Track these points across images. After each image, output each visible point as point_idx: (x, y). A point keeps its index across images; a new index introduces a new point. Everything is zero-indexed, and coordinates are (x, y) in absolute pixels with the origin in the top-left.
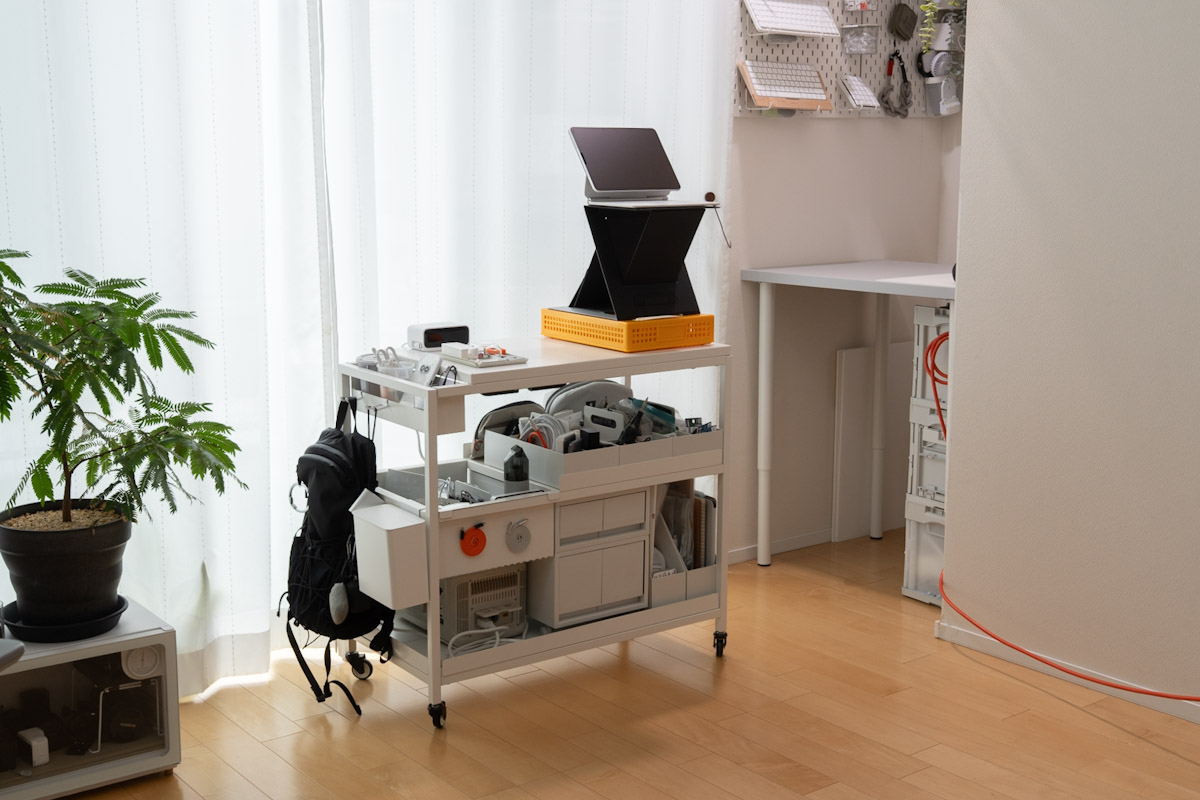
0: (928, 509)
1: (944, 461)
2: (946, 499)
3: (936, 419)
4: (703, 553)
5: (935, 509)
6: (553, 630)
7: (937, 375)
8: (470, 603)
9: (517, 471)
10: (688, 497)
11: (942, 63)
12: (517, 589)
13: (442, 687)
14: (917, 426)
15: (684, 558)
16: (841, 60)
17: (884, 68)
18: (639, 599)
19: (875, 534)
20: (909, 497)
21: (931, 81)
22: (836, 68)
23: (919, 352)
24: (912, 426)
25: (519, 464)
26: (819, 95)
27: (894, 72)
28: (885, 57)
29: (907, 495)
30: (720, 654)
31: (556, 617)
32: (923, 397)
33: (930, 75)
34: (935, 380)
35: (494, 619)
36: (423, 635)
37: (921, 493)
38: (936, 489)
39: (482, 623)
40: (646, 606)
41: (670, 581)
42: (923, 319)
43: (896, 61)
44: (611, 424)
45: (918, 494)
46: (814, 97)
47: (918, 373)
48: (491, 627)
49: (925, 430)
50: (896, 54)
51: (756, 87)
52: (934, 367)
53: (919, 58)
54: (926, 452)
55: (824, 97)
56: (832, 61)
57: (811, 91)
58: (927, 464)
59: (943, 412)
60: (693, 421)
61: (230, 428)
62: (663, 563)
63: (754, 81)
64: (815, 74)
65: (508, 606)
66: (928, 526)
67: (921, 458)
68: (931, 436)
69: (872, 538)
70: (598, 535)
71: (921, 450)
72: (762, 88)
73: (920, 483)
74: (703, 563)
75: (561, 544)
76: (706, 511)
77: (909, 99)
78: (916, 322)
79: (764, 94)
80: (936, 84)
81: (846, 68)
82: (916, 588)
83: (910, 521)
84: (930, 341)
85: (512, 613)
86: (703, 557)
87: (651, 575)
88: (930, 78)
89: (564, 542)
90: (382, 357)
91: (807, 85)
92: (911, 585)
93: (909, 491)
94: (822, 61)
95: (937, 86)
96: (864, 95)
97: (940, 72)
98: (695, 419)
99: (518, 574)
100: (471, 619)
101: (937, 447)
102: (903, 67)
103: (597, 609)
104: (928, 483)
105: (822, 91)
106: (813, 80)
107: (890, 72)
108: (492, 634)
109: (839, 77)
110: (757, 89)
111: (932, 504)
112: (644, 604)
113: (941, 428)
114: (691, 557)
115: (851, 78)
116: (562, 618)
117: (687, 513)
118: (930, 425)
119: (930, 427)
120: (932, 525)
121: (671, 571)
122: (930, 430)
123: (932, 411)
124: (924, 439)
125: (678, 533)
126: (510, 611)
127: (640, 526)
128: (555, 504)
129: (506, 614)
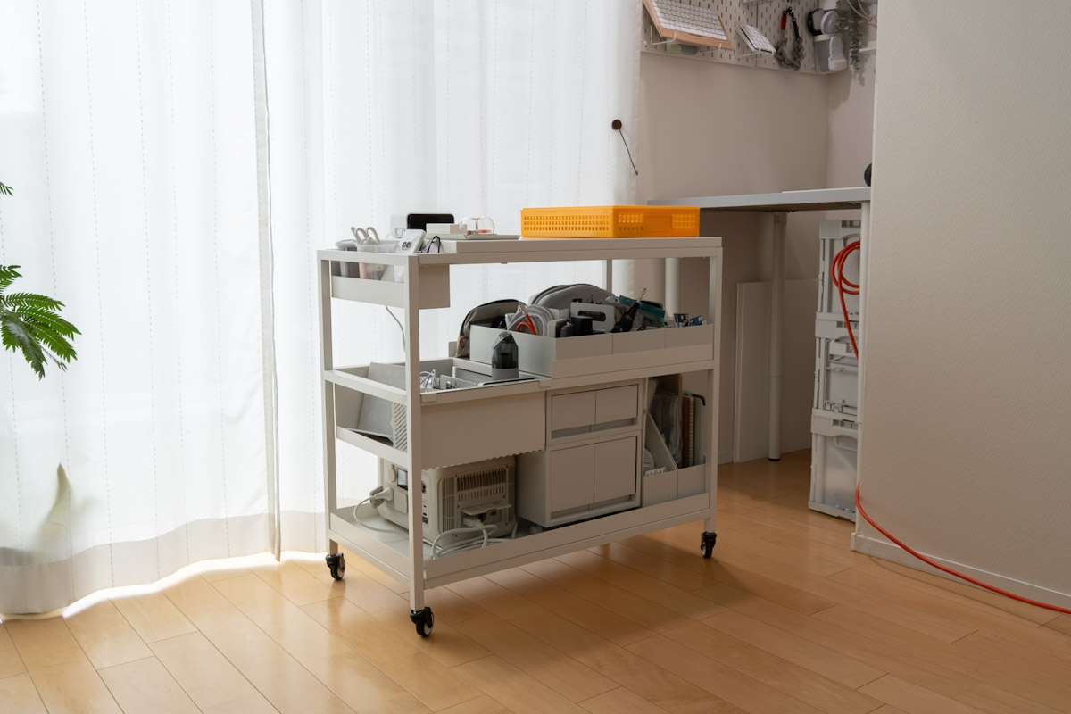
0: (836, 422)
1: (856, 374)
2: (859, 412)
3: (844, 332)
4: (691, 452)
5: (843, 423)
6: (544, 529)
7: (844, 285)
8: (456, 499)
9: (506, 359)
10: (677, 394)
11: (831, 21)
12: (506, 486)
13: (425, 591)
14: (823, 341)
15: (673, 456)
16: (740, 10)
17: (778, 24)
18: (630, 498)
19: (773, 455)
20: (815, 412)
21: (821, 38)
22: (735, 18)
23: (824, 266)
24: (818, 341)
25: (508, 351)
26: (720, 36)
27: (787, 28)
28: (779, 13)
29: (813, 409)
30: (708, 555)
31: (548, 516)
32: (830, 310)
33: (820, 33)
34: (842, 290)
35: (481, 517)
36: (405, 534)
37: (828, 407)
38: (844, 401)
39: (469, 522)
40: (639, 505)
41: (662, 479)
42: (830, 233)
43: (789, 18)
44: (601, 317)
45: (824, 408)
46: (716, 36)
47: (823, 289)
48: (478, 525)
49: (832, 344)
50: (789, 10)
51: (661, 19)
52: (842, 277)
53: (810, 17)
54: (833, 366)
55: (725, 38)
56: (731, 10)
57: (713, 31)
58: (834, 378)
59: (852, 325)
60: (682, 317)
61: (59, 303)
62: (652, 461)
63: (659, 14)
64: (716, 17)
65: (496, 503)
66: (835, 440)
67: (828, 372)
68: (838, 349)
69: (771, 460)
70: (590, 429)
71: (828, 364)
72: (667, 21)
73: (827, 396)
74: (691, 463)
75: (553, 437)
76: (695, 409)
77: (800, 53)
78: (821, 237)
79: (668, 26)
80: (825, 41)
81: (743, 18)
82: (823, 502)
83: (817, 435)
84: (836, 253)
85: (501, 510)
86: (691, 456)
87: (643, 473)
88: (820, 36)
89: (556, 434)
90: (362, 236)
91: (708, 25)
92: (818, 499)
93: (815, 405)
94: (722, 8)
95: (825, 43)
96: (760, 41)
97: (829, 29)
98: (684, 315)
99: (507, 470)
100: (457, 518)
101: (845, 360)
102: (795, 23)
103: (589, 508)
104: (835, 397)
105: (722, 33)
106: (714, 22)
107: (783, 27)
108: (479, 534)
109: (737, 26)
110: (662, 22)
111: (840, 417)
112: (636, 503)
113: (850, 341)
114: (680, 456)
115: (749, 27)
116: (554, 516)
117: (676, 411)
118: (836, 338)
119: (837, 341)
120: (839, 438)
121: (662, 469)
122: (838, 344)
123: (839, 324)
124: (831, 352)
125: (666, 432)
126: (498, 508)
127: (632, 421)
128: (546, 392)
129: (493, 513)
